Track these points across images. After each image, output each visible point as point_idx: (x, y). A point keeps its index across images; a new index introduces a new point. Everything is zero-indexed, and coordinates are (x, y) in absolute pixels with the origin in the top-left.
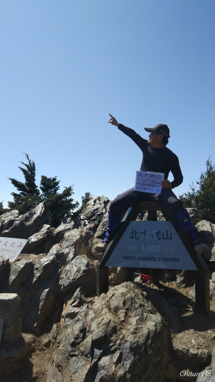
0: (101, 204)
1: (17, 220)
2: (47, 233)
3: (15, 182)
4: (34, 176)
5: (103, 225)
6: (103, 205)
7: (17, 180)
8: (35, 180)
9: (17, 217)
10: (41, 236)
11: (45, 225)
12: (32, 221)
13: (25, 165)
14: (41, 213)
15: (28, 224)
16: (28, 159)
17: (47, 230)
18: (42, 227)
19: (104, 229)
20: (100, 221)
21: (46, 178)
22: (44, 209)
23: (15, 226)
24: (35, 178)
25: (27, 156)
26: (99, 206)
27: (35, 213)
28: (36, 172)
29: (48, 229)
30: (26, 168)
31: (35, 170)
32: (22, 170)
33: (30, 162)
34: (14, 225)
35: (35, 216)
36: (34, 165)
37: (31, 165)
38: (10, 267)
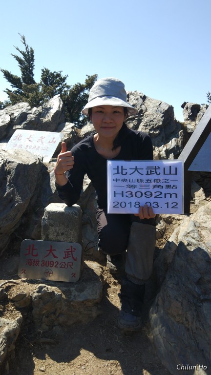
0: (137, 99)
1: (31, 113)
2: (72, 133)
3: (8, 76)
4: (32, 69)
5: (146, 126)
6: (141, 101)
7: (11, 73)
8: (33, 75)
9: (30, 110)
10: (65, 136)
11: (67, 123)
12: (50, 118)
13: (21, 52)
14: (59, 107)
15: (45, 120)
16: (25, 43)
17: (71, 130)
18: (64, 126)
19: (147, 131)
20: (140, 121)
21: (48, 71)
22: (62, 102)
23: (31, 121)
24: (34, 72)
25: (24, 39)
26: (135, 102)
27: (50, 108)
28: (34, 63)
29: (73, 128)
30: (21, 57)
31: (33, 60)
32: (18, 59)
33: (27, 48)
34: (28, 119)
35: (53, 112)
36: (32, 52)
37: (28, 53)
38: (47, 169)
